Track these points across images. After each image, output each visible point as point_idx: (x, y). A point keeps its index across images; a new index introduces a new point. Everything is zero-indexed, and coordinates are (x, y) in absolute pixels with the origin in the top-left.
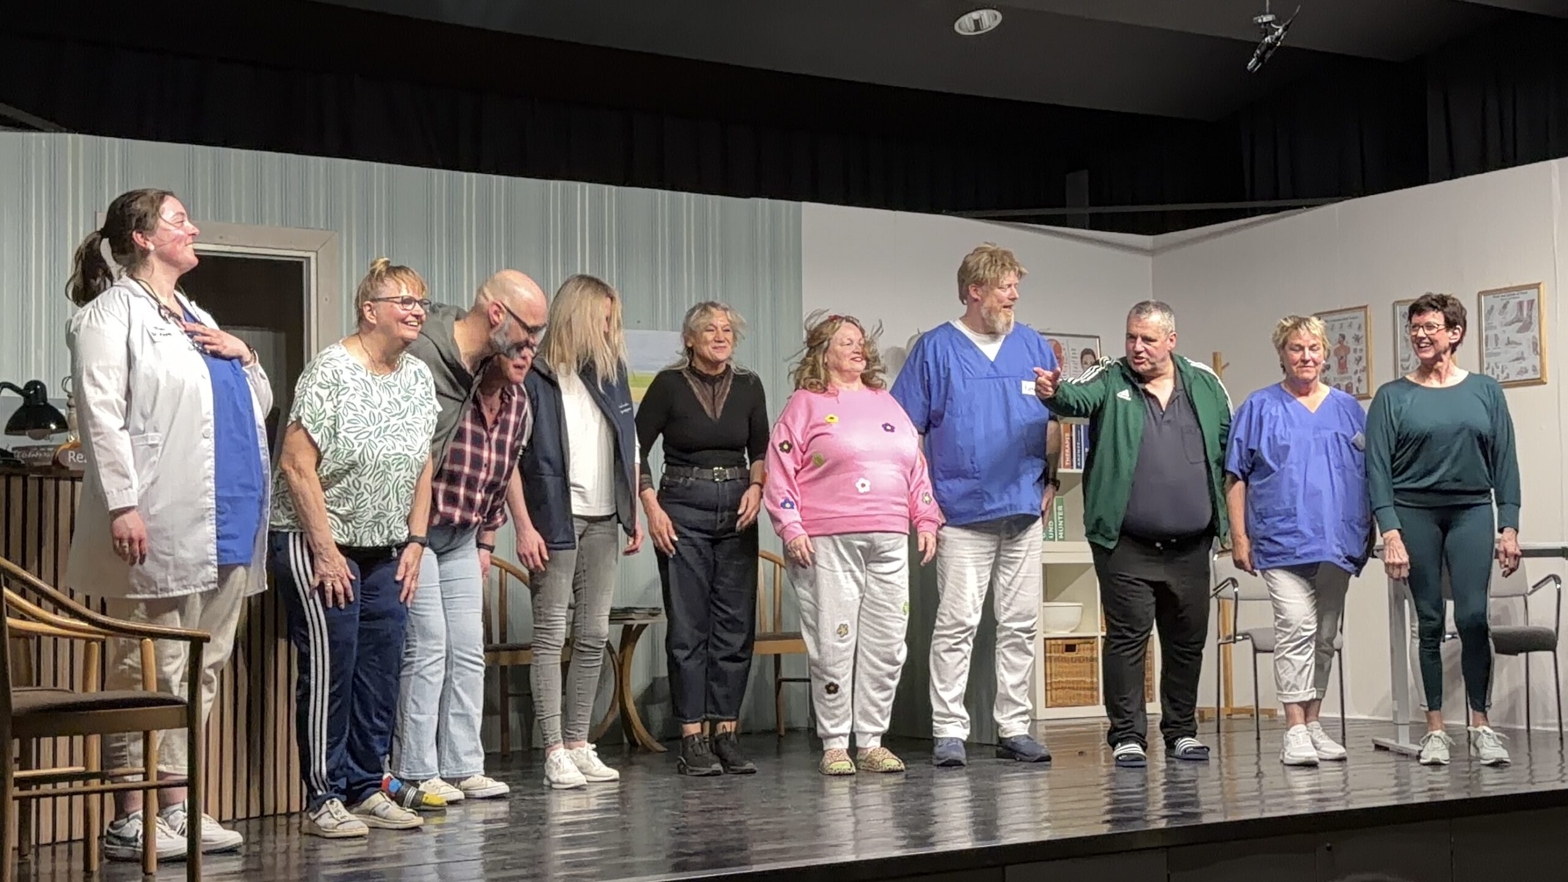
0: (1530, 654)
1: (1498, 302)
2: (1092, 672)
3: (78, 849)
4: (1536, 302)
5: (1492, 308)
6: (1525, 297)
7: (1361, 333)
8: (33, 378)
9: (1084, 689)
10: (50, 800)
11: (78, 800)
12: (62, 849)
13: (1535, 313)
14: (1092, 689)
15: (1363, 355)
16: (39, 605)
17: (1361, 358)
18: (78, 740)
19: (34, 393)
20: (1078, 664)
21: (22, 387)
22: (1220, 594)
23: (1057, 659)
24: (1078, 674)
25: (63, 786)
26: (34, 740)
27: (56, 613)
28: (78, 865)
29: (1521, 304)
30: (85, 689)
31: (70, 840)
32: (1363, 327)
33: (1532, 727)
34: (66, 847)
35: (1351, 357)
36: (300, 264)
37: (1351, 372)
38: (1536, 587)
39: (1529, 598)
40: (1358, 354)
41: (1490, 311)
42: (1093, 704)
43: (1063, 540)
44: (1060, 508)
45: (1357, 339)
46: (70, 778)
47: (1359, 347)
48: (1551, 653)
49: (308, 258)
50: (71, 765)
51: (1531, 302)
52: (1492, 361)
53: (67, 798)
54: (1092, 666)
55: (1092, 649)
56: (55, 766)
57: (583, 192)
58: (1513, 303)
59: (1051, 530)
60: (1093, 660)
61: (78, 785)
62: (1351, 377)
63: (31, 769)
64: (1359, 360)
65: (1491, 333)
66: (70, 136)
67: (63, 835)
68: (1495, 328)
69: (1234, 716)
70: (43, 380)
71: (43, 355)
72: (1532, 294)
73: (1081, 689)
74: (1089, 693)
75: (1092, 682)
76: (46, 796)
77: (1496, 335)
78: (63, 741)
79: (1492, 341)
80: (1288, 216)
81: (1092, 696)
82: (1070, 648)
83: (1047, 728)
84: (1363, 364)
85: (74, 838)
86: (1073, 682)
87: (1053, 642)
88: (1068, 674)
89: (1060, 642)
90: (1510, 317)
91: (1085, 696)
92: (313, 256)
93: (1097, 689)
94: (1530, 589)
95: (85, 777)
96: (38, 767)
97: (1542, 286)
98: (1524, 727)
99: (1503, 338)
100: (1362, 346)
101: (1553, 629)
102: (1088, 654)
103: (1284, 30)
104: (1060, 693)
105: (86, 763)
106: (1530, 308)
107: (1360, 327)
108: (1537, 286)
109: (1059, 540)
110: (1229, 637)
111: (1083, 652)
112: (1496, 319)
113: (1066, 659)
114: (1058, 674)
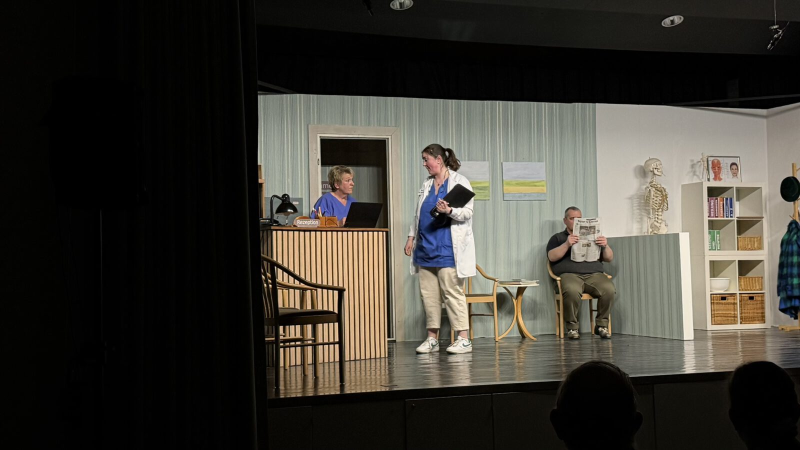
14: (734, 317)
19: (285, 199)
20: (727, 306)
21: (281, 196)
23: (717, 303)
24: (728, 310)
36: (385, 140)
42: (735, 324)
43: (720, 250)
44: (718, 235)
54: (735, 307)
55: (734, 299)
60: (735, 304)
73: (729, 317)
75: (734, 314)
81: (735, 320)
82: (724, 298)
83: (712, 333)
86: (725, 314)
87: (715, 296)
88: (723, 310)
89: (718, 296)
91: (731, 320)
92: (389, 137)
93: (737, 317)
104: (719, 318)
111: (730, 300)
113: (721, 303)
114: (717, 310)
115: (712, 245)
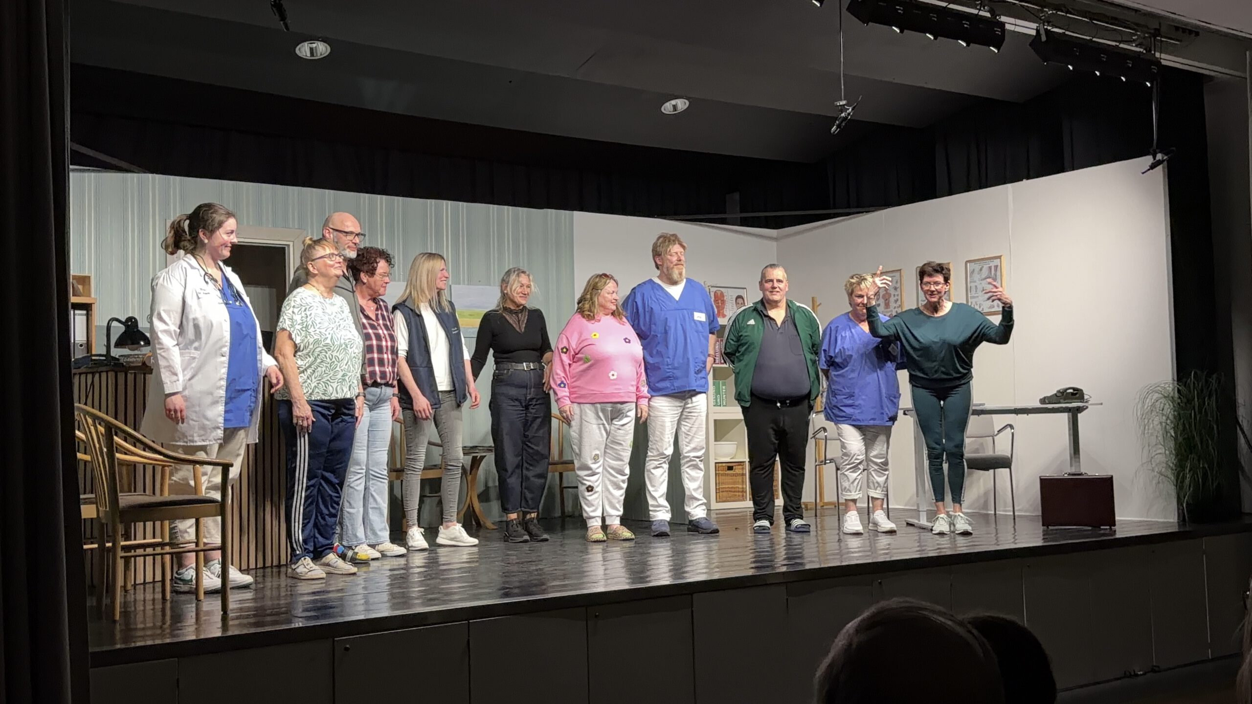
0: (996, 470)
1: (977, 267)
2: (743, 482)
3: (158, 586)
4: (999, 267)
5: (974, 270)
6: (992, 264)
7: (898, 285)
8: (130, 315)
9: (739, 492)
10: (142, 558)
11: (158, 558)
12: (149, 587)
13: (998, 273)
14: (742, 491)
15: (899, 298)
16: (135, 446)
17: (897, 300)
18: (158, 523)
19: (131, 324)
20: (734, 477)
21: (124, 320)
22: (817, 436)
23: (722, 475)
24: (734, 483)
25: (149, 550)
26: (133, 524)
27: (144, 450)
28: (159, 596)
29: (990, 268)
30: (161, 495)
31: (154, 582)
32: (899, 281)
33: (997, 512)
34: (151, 585)
35: (892, 299)
36: (284, 248)
37: (891, 308)
38: (999, 431)
39: (995, 438)
40: (896, 297)
41: (973, 272)
42: (743, 500)
43: (725, 406)
44: (724, 387)
45: (896, 289)
46: (153, 545)
47: (896, 293)
48: (1008, 470)
49: (289, 246)
50: (154, 537)
51: (996, 267)
52: (974, 301)
53: (152, 557)
54: (743, 478)
55: (743, 469)
56: (145, 538)
57: (447, 206)
58: (986, 267)
59: (719, 400)
60: (743, 475)
61: (158, 550)
62: (892, 311)
63: (131, 540)
64: (896, 301)
65: (973, 285)
66: (150, 175)
67: (149, 579)
68: (975, 282)
69: (825, 507)
70: (136, 317)
71: (136, 301)
72: (997, 262)
73: (736, 492)
74: (741, 494)
75: (743, 488)
76: (140, 556)
77: (976, 286)
78: (149, 525)
79: (973, 289)
80: (854, 218)
81: (743, 496)
82: (730, 468)
83: (717, 514)
84: (899, 303)
85: (156, 580)
86: (732, 488)
87: (720, 465)
88: (729, 483)
89: (724, 464)
90: (984, 277)
91: (739, 496)
92: (291, 244)
93: (746, 492)
94: (996, 433)
95: (162, 545)
96: (135, 539)
97: (1002, 258)
98: (993, 512)
99: (980, 288)
100: (898, 292)
101: (1010, 456)
102: (740, 472)
103: (852, 110)
104: (725, 494)
105: (162, 537)
106: (996, 270)
107: (897, 282)
108: (1000, 257)
109: (724, 406)
110: (822, 462)
111: (737, 470)
112: (976, 277)
113: (728, 475)
114: (723, 483)
115: (716, 399)
